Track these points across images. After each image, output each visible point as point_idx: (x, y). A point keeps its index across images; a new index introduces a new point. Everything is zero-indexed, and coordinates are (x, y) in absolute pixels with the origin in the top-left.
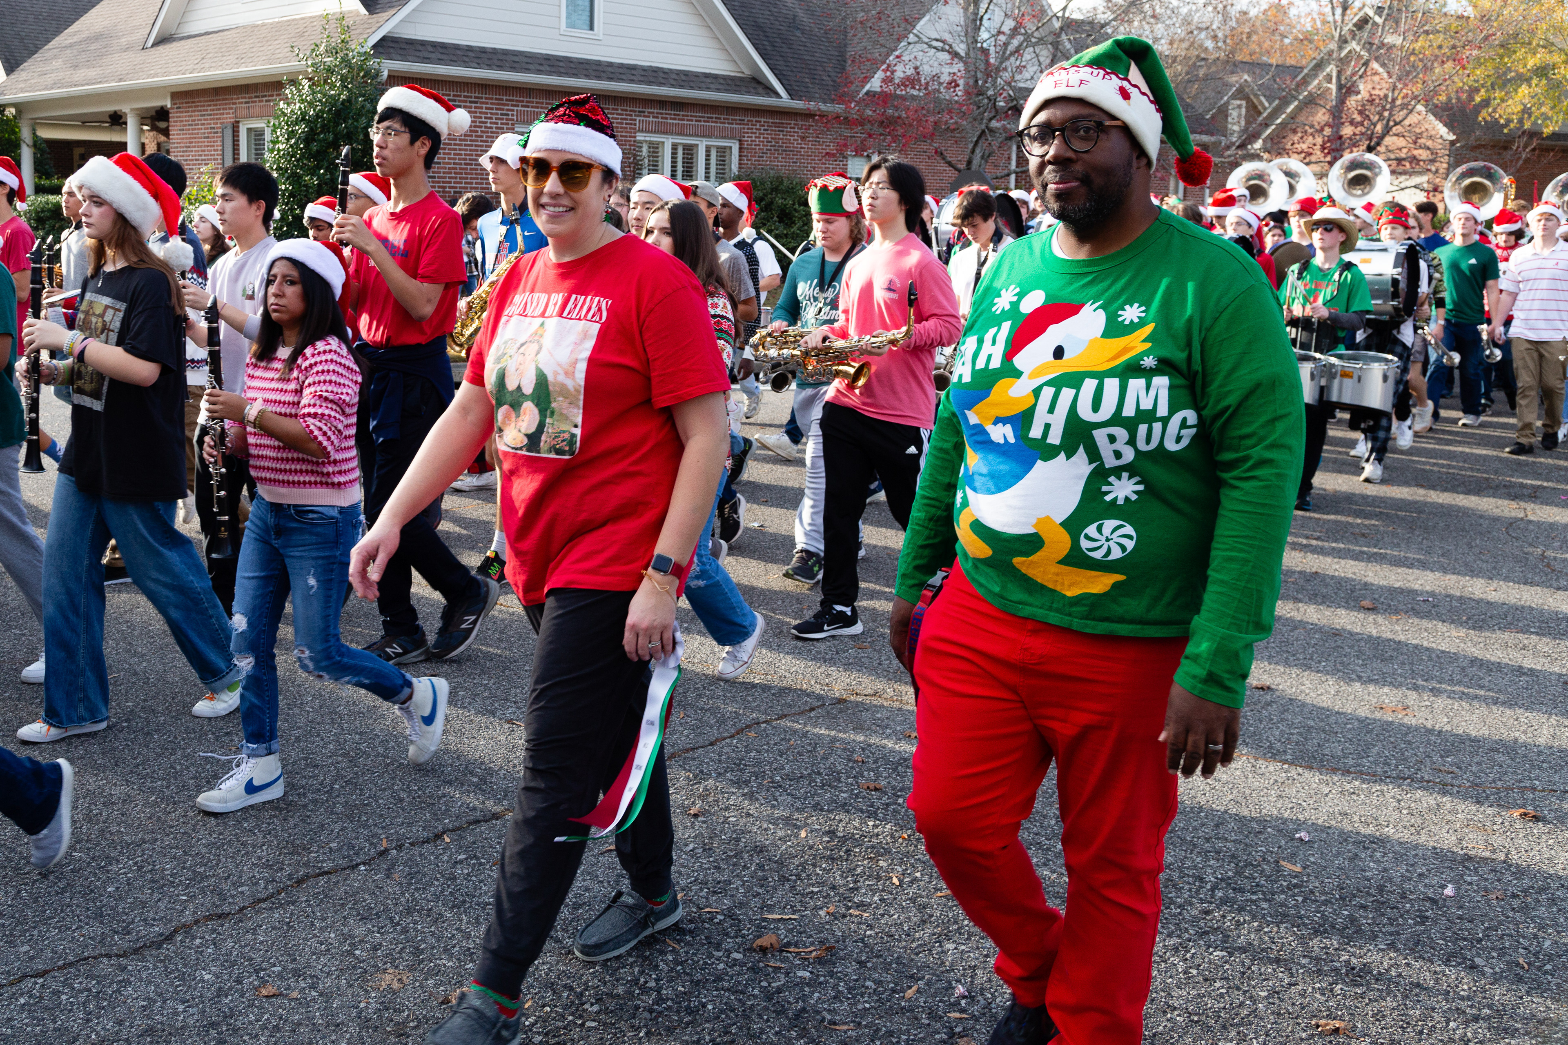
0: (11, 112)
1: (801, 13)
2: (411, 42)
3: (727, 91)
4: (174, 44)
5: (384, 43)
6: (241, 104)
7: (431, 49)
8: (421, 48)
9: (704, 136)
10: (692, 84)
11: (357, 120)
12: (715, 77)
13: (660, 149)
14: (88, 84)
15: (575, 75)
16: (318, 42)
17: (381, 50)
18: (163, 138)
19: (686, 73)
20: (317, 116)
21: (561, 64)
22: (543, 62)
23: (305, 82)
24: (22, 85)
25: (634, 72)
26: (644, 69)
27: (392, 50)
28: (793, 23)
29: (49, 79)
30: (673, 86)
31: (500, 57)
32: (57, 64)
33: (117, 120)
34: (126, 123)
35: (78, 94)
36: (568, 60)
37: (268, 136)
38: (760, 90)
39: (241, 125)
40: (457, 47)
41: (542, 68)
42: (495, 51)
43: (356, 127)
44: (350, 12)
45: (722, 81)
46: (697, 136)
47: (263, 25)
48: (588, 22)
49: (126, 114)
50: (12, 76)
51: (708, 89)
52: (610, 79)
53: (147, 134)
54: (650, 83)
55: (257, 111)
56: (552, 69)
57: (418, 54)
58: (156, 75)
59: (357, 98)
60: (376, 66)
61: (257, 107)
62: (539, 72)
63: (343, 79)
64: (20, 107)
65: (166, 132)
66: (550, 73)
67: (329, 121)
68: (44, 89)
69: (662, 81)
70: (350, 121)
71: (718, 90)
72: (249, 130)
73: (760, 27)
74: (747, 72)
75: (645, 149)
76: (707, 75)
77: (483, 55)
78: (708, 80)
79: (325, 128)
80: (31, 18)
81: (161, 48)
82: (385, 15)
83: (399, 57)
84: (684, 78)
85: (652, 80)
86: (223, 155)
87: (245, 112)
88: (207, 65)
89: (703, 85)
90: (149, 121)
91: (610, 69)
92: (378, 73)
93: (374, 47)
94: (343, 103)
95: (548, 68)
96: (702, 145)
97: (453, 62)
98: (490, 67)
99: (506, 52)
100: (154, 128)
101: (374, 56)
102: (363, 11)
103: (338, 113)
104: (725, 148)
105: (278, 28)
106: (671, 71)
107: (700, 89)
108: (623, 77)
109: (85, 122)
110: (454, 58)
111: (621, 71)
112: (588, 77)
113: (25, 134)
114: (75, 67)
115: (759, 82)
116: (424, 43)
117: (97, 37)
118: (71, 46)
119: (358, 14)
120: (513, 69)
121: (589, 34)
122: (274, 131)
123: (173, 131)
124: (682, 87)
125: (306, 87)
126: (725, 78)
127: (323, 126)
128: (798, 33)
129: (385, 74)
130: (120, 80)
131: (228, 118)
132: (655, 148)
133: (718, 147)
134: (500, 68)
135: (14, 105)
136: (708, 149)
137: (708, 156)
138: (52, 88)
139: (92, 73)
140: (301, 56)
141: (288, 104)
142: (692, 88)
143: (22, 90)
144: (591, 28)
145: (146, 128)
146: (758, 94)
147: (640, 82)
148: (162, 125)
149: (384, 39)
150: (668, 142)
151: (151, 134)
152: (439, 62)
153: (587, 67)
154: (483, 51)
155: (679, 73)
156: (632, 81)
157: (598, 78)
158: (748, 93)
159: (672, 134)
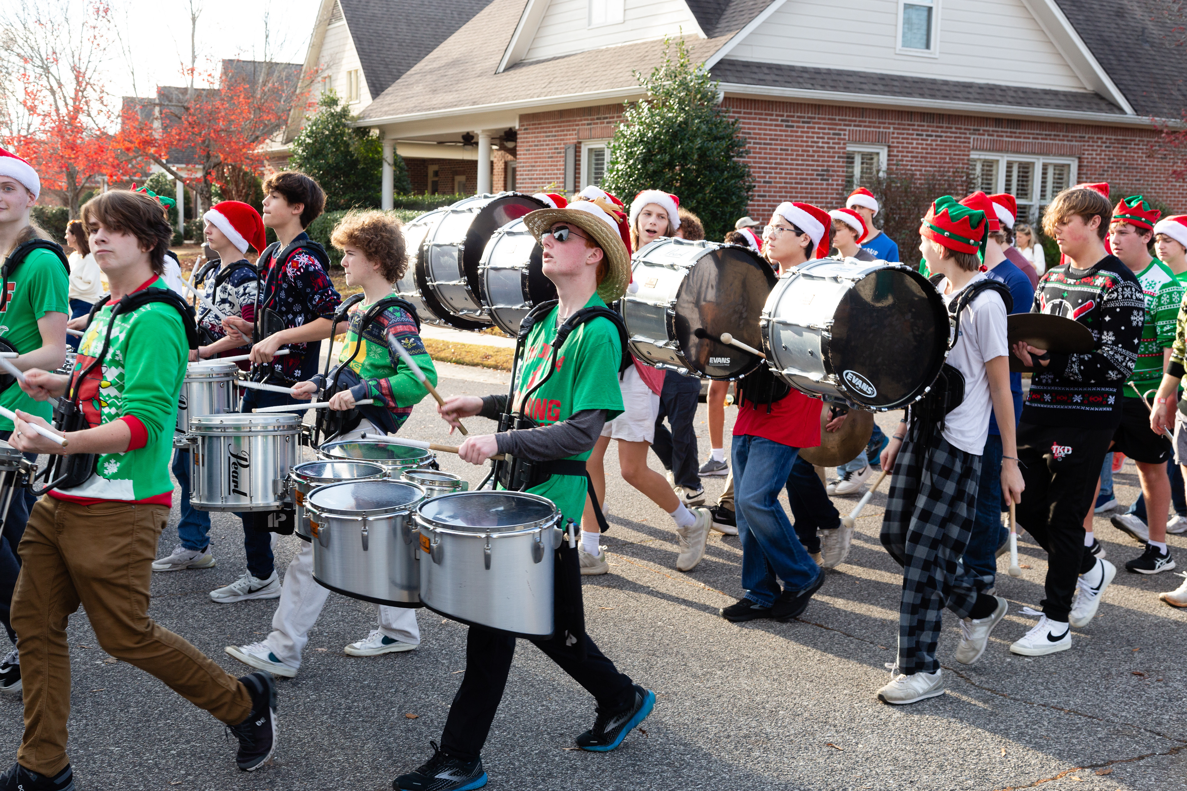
0: (375, 133)
1: (1150, 25)
2: (747, 65)
3: (1067, 107)
4: (524, 69)
5: (722, 66)
6: (583, 126)
7: (766, 71)
8: (755, 70)
9: (1041, 154)
10: (1031, 101)
11: (692, 142)
12: (1056, 93)
13: (994, 168)
14: (444, 108)
15: (909, 94)
16: (658, 66)
17: (718, 73)
18: (510, 157)
19: (1024, 90)
20: (655, 138)
21: (895, 83)
22: (877, 82)
23: (645, 106)
24: (386, 109)
25: (970, 90)
26: (981, 87)
27: (728, 73)
28: (1142, 36)
29: (411, 103)
30: (1010, 103)
31: (835, 77)
32: (418, 88)
33: (469, 140)
34: (477, 144)
35: (436, 116)
36: (903, 79)
37: (607, 158)
38: (1103, 105)
39: (583, 146)
40: (792, 69)
41: (876, 88)
42: (829, 72)
43: (691, 148)
44: (689, 36)
45: (1062, 98)
46: (1034, 153)
47: (607, 50)
48: (924, 41)
49: (477, 135)
50: (378, 100)
51: (1047, 106)
52: (945, 97)
53: (496, 153)
54: (986, 101)
55: (598, 132)
56: (887, 89)
57: (754, 76)
58: (507, 99)
59: (694, 119)
60: (713, 88)
61: (598, 129)
62: (873, 91)
63: (681, 102)
64: (383, 129)
65: (513, 152)
66: (884, 93)
67: (667, 142)
68: (405, 112)
69: (999, 98)
70: (686, 142)
71: (1058, 107)
72: (590, 150)
73: (1105, 41)
74: (1090, 88)
75: (979, 167)
76: (1046, 92)
77: (817, 76)
78: (1048, 97)
79: (662, 150)
80: (396, 45)
81: (511, 72)
82: (723, 39)
83: (736, 81)
84: (1022, 95)
85: (989, 97)
86: (565, 174)
87: (587, 133)
88: (554, 89)
89: (1042, 102)
90: (497, 142)
91: (945, 88)
92: (714, 96)
93: (712, 70)
94: (679, 125)
95: (882, 88)
96: (1039, 162)
97: (787, 83)
98: (823, 87)
99: (840, 73)
100: (502, 148)
101: (711, 79)
102: (702, 35)
103: (675, 135)
104: (1063, 165)
105: (621, 53)
106: (1009, 88)
107: (1039, 105)
108: (959, 95)
109: (441, 143)
110: (789, 80)
111: (956, 89)
112: (922, 95)
113: (387, 154)
114: (434, 91)
115: (1102, 98)
116: (759, 66)
117: (454, 63)
118: (431, 72)
119: (697, 38)
120: (847, 89)
121: (925, 53)
122: (614, 152)
123: (520, 151)
124: (1019, 104)
125: (646, 110)
126: (1065, 94)
127: (660, 148)
128: (1147, 46)
129: (721, 96)
130: (474, 103)
131: (571, 139)
132: (989, 165)
133: (1056, 166)
134: (834, 88)
135: (379, 127)
136: (1045, 167)
137: (1044, 174)
138: (412, 111)
139: (450, 98)
140: (642, 80)
141: (628, 126)
142: (1030, 105)
143: (386, 113)
144: (928, 47)
145: (494, 147)
146: (1100, 110)
147: (976, 100)
148: (510, 145)
149: (721, 62)
150: (1003, 159)
151: (500, 153)
152: (775, 83)
153: (922, 85)
154: (817, 72)
155: (1017, 90)
156: (967, 99)
157: (933, 96)
158: (1090, 109)
159: (1007, 151)
